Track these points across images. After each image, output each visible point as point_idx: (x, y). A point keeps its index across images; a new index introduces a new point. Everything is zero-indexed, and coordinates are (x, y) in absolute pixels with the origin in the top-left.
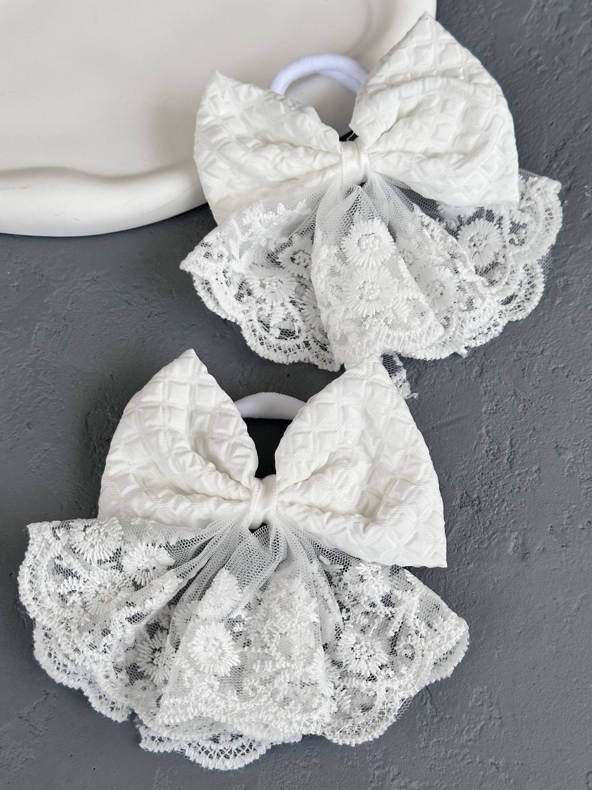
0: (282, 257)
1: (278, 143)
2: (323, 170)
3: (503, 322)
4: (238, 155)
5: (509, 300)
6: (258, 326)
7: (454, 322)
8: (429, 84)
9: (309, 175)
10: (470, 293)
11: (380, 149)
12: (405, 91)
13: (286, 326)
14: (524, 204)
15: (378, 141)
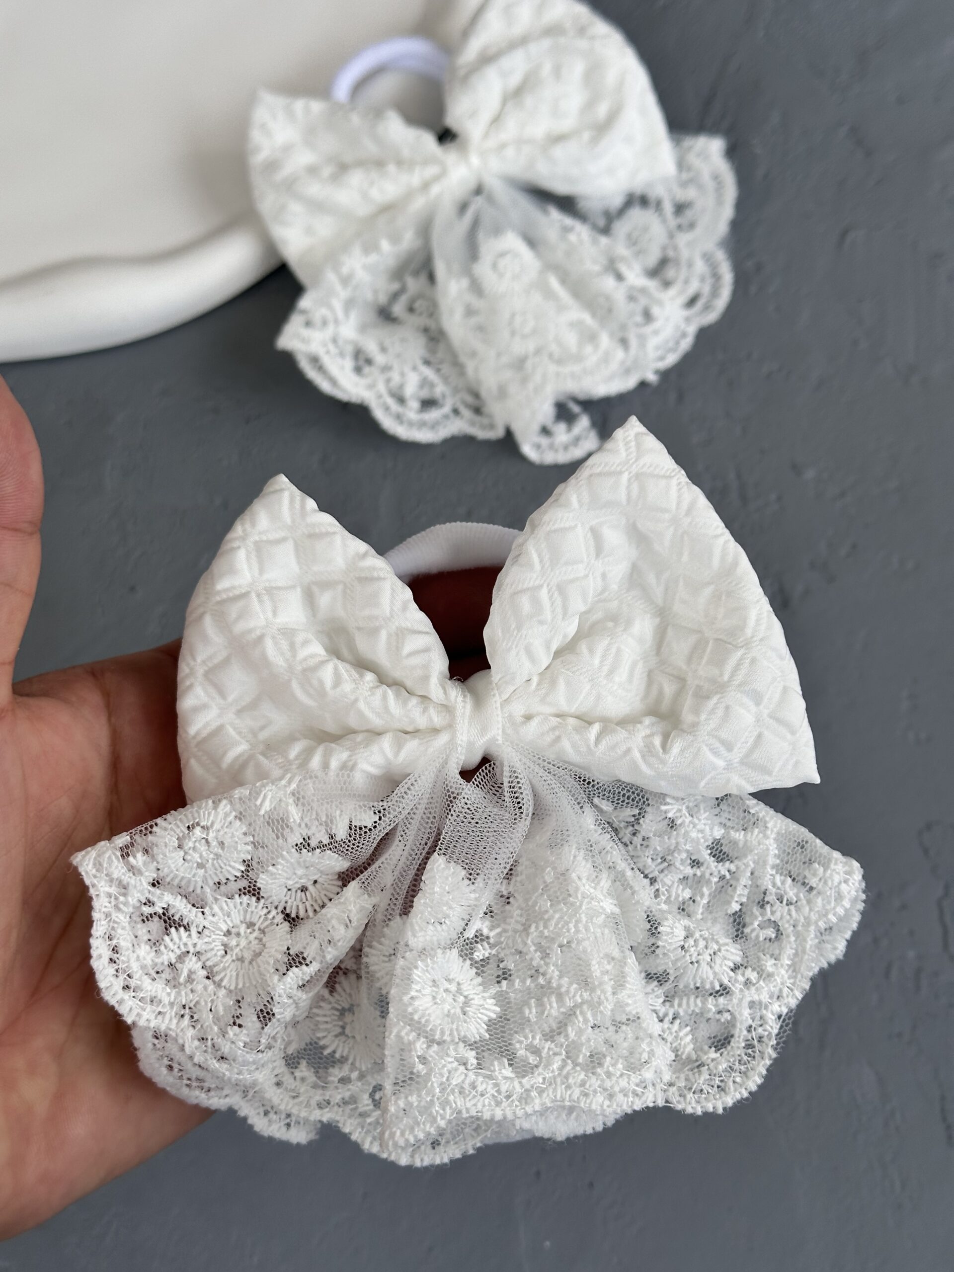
0: (398, 309)
1: (361, 163)
2: (426, 186)
3: (692, 330)
4: (315, 189)
5: (692, 302)
6: (390, 401)
7: (633, 342)
8: (534, 48)
9: (409, 196)
10: (643, 301)
11: (491, 143)
12: (506, 62)
13: (425, 394)
14: (685, 176)
15: (486, 135)
